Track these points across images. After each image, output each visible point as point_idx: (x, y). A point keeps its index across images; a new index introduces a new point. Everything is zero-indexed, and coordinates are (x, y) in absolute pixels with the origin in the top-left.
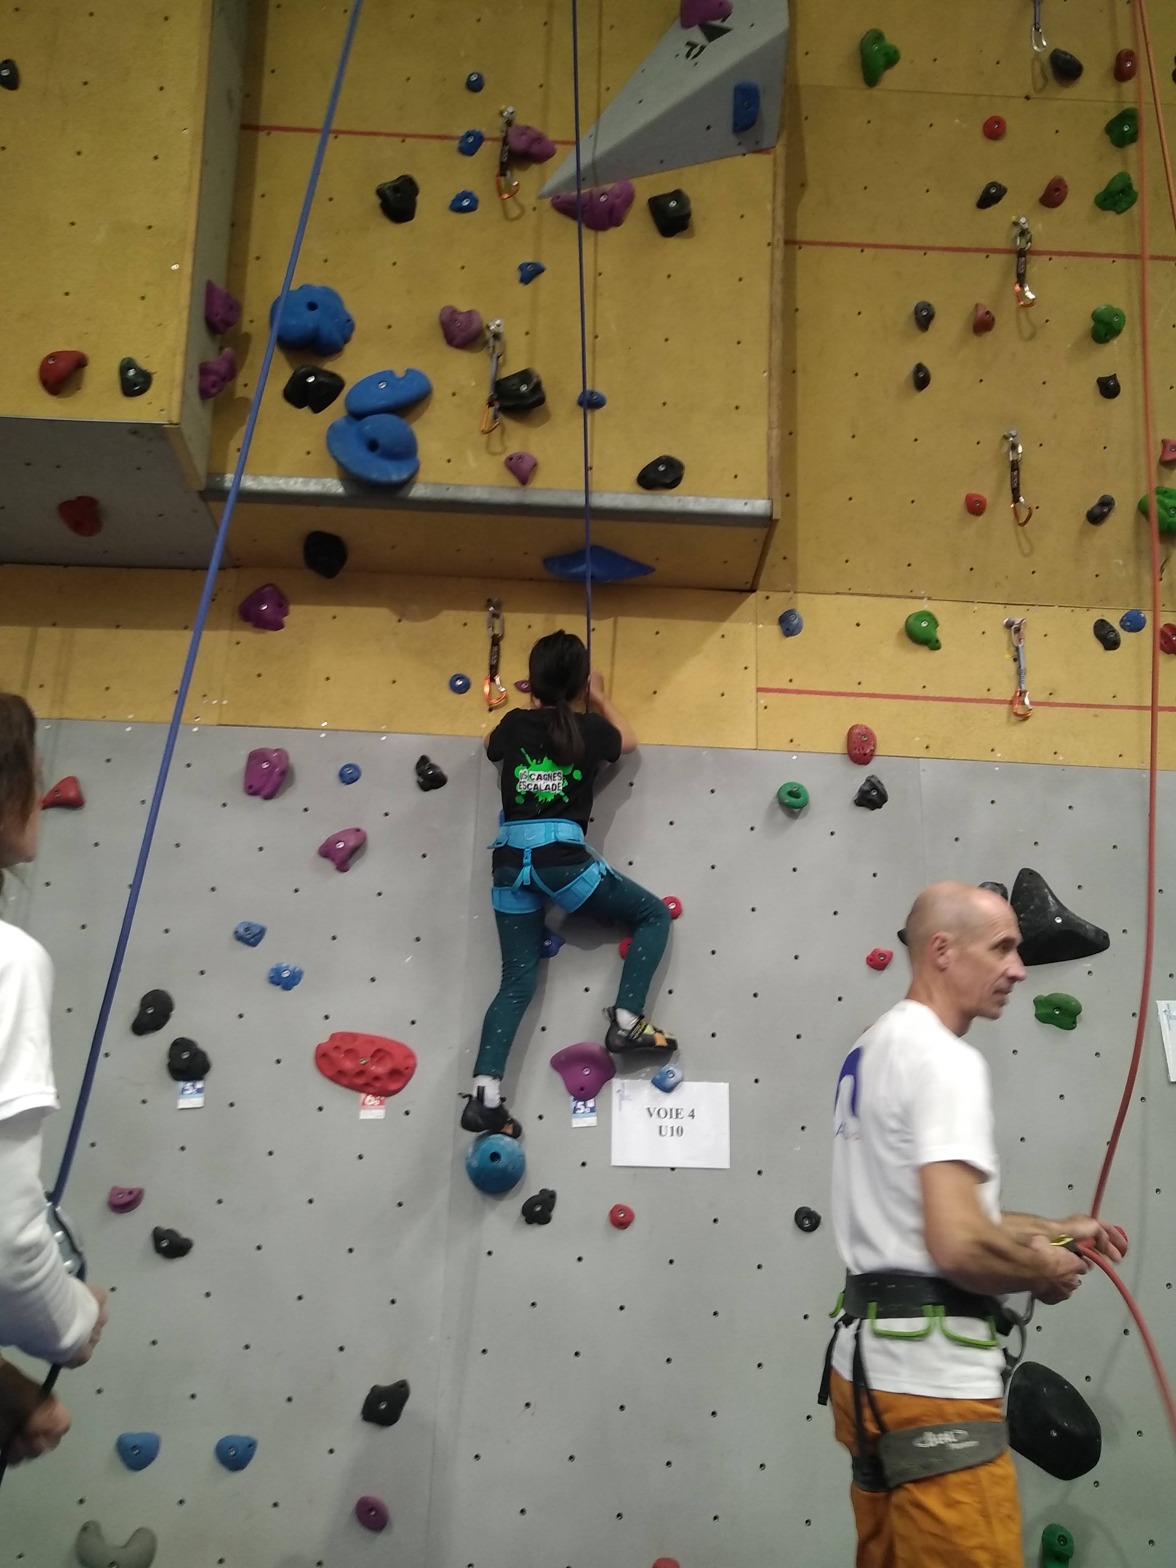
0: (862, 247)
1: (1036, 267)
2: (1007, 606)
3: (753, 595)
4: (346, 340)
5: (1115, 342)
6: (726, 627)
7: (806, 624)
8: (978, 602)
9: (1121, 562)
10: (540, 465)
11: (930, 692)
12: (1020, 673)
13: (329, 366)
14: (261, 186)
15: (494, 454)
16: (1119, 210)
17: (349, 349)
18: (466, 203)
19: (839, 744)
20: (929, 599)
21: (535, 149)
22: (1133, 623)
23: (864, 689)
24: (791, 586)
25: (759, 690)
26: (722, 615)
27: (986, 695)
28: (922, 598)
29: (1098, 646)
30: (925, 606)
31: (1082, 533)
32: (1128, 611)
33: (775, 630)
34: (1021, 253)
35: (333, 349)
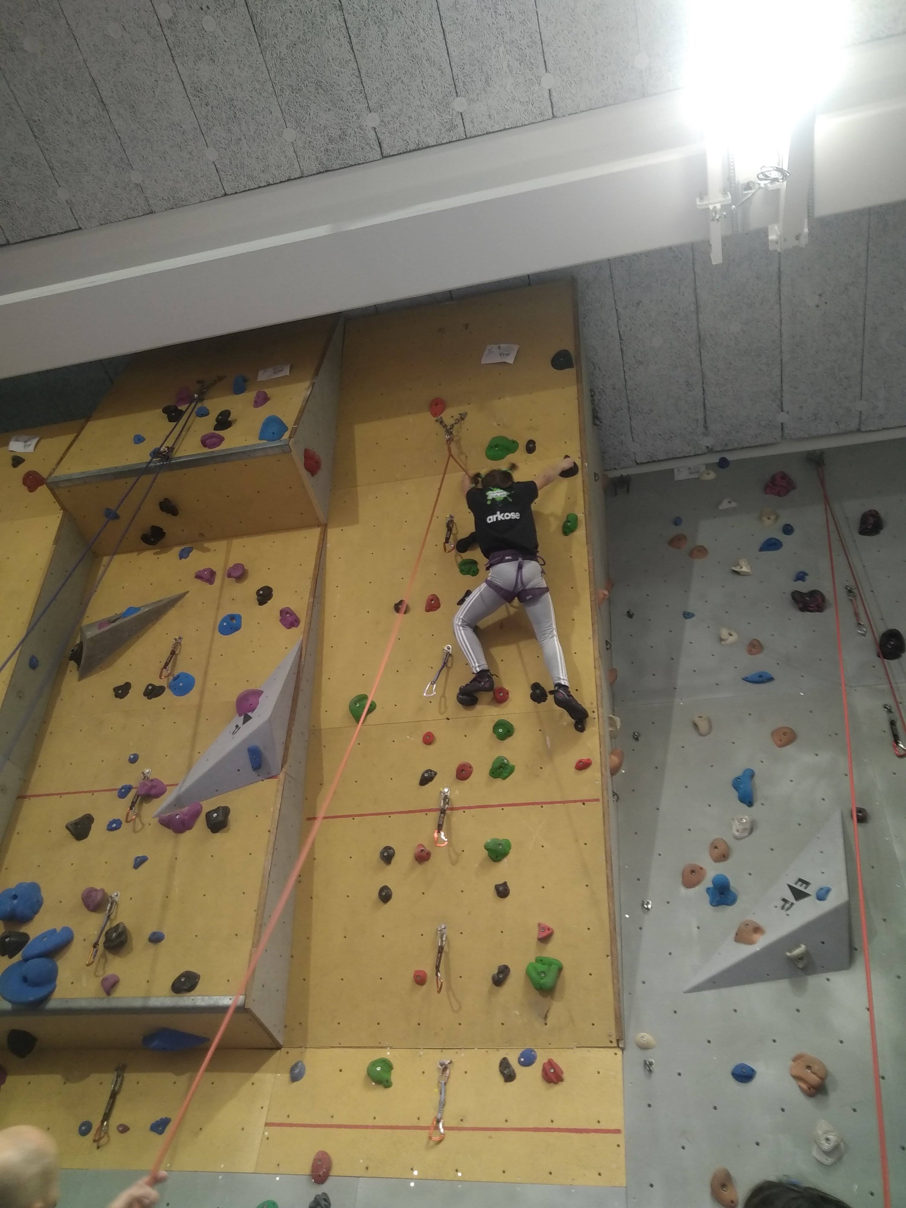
0: (353, 816)
1: (456, 818)
2: (443, 1050)
3: (279, 1051)
4: (36, 912)
5: (505, 860)
6: (257, 1076)
7: (308, 1072)
8: (424, 1048)
9: (517, 1013)
10: (121, 982)
11: (379, 1122)
12: (442, 1104)
13: (24, 929)
14: (19, 827)
15: (97, 976)
16: (503, 778)
17: (37, 917)
18: (114, 825)
19: (307, 1169)
20: (391, 1048)
21: (153, 792)
22: (528, 1060)
23: (335, 1121)
24: (303, 1045)
25: (267, 1124)
26: (255, 1068)
27: (415, 1123)
28: (386, 1048)
29: (500, 1079)
30: (388, 1054)
31: (491, 993)
32: (524, 1049)
33: (287, 1076)
34: (443, 811)
35: (26, 919)
